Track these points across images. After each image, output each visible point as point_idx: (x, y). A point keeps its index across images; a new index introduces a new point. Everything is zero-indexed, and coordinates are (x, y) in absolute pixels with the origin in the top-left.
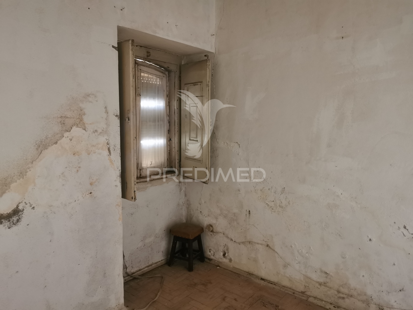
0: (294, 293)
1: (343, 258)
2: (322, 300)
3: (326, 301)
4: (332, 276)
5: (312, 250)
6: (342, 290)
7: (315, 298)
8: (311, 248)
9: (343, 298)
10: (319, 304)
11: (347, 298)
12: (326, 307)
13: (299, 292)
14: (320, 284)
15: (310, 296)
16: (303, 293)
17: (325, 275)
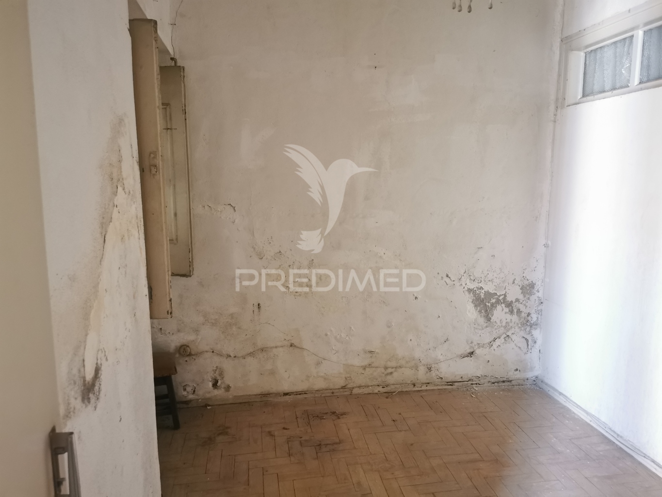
0: (333, 393)
1: (389, 327)
2: (368, 386)
3: (372, 385)
4: (378, 353)
5: (353, 330)
6: (389, 364)
7: (360, 387)
8: (352, 328)
9: (391, 373)
10: (367, 393)
11: (395, 371)
12: (374, 392)
13: (338, 389)
14: (364, 368)
15: (353, 388)
16: (343, 387)
17: (369, 355)
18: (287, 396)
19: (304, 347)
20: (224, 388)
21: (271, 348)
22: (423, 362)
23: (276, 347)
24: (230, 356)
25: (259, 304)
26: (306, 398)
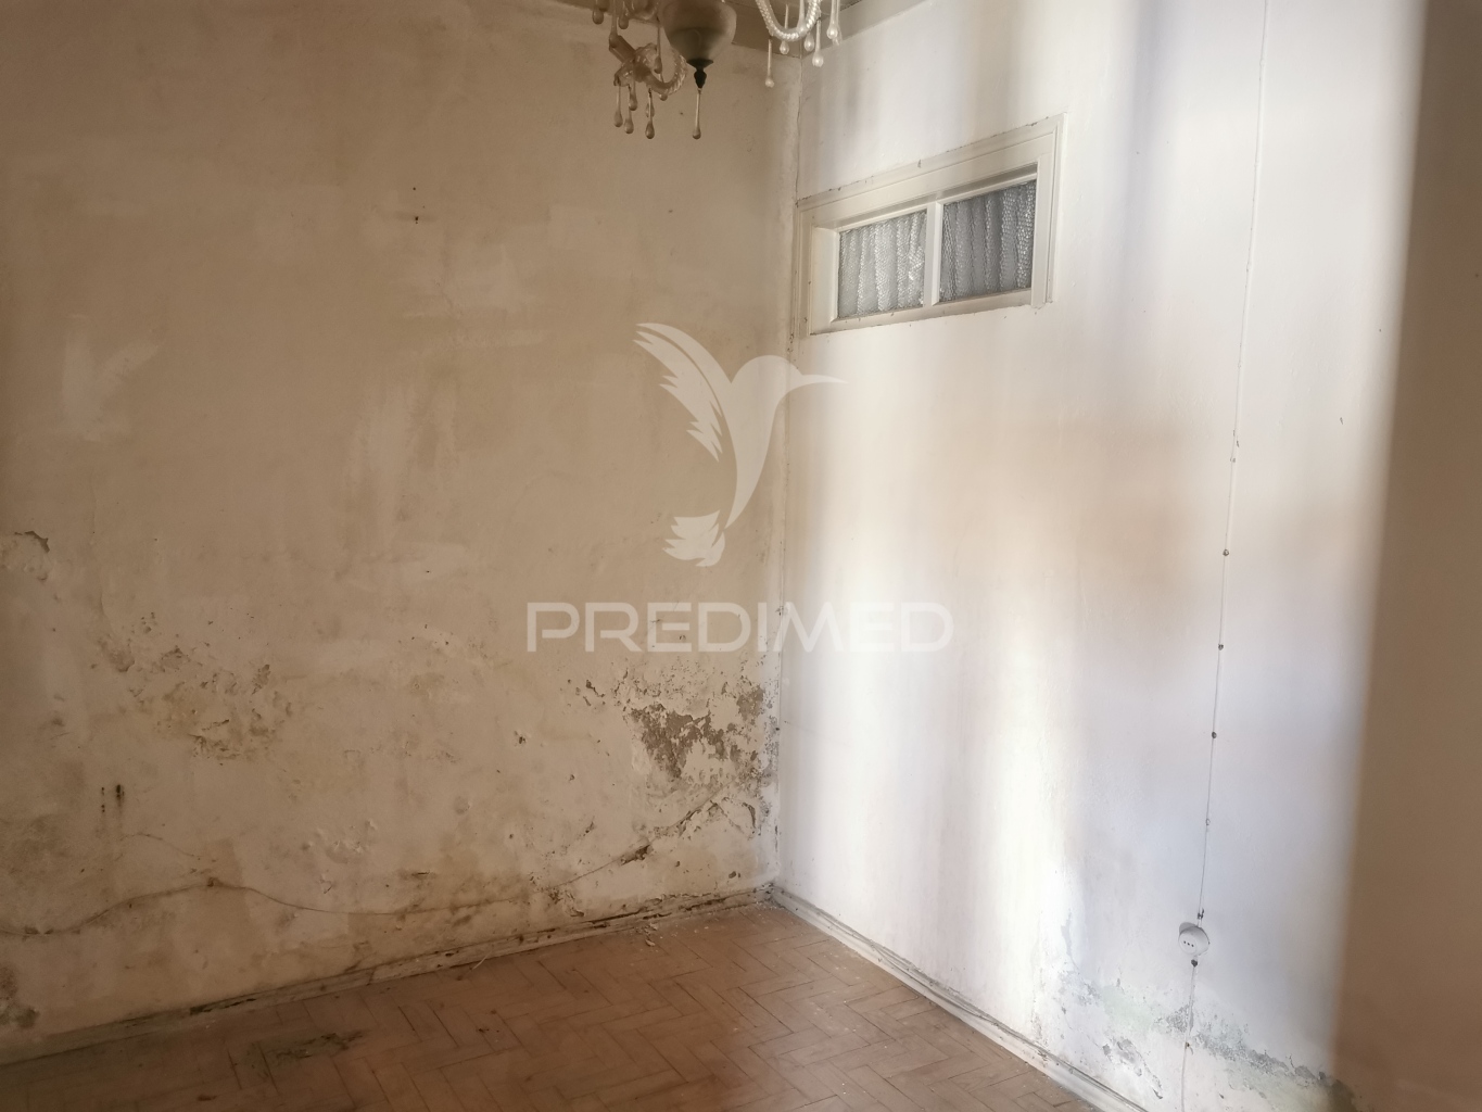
0: (323, 988)
1: (460, 811)
2: (412, 958)
3: (422, 952)
4: (434, 876)
5: (373, 828)
6: (463, 898)
7: (391, 963)
8: (372, 824)
9: (467, 919)
10: (409, 973)
11: (477, 912)
12: (428, 970)
13: (338, 976)
14: (402, 915)
15: (375, 968)
16: (351, 970)
17: (413, 883)
18: (203, 1015)
19: (247, 883)
20: (18, 1019)
21: (155, 896)
22: (538, 882)
23: (169, 893)
24: (35, 932)
25: (118, 788)
26: (252, 1012)
